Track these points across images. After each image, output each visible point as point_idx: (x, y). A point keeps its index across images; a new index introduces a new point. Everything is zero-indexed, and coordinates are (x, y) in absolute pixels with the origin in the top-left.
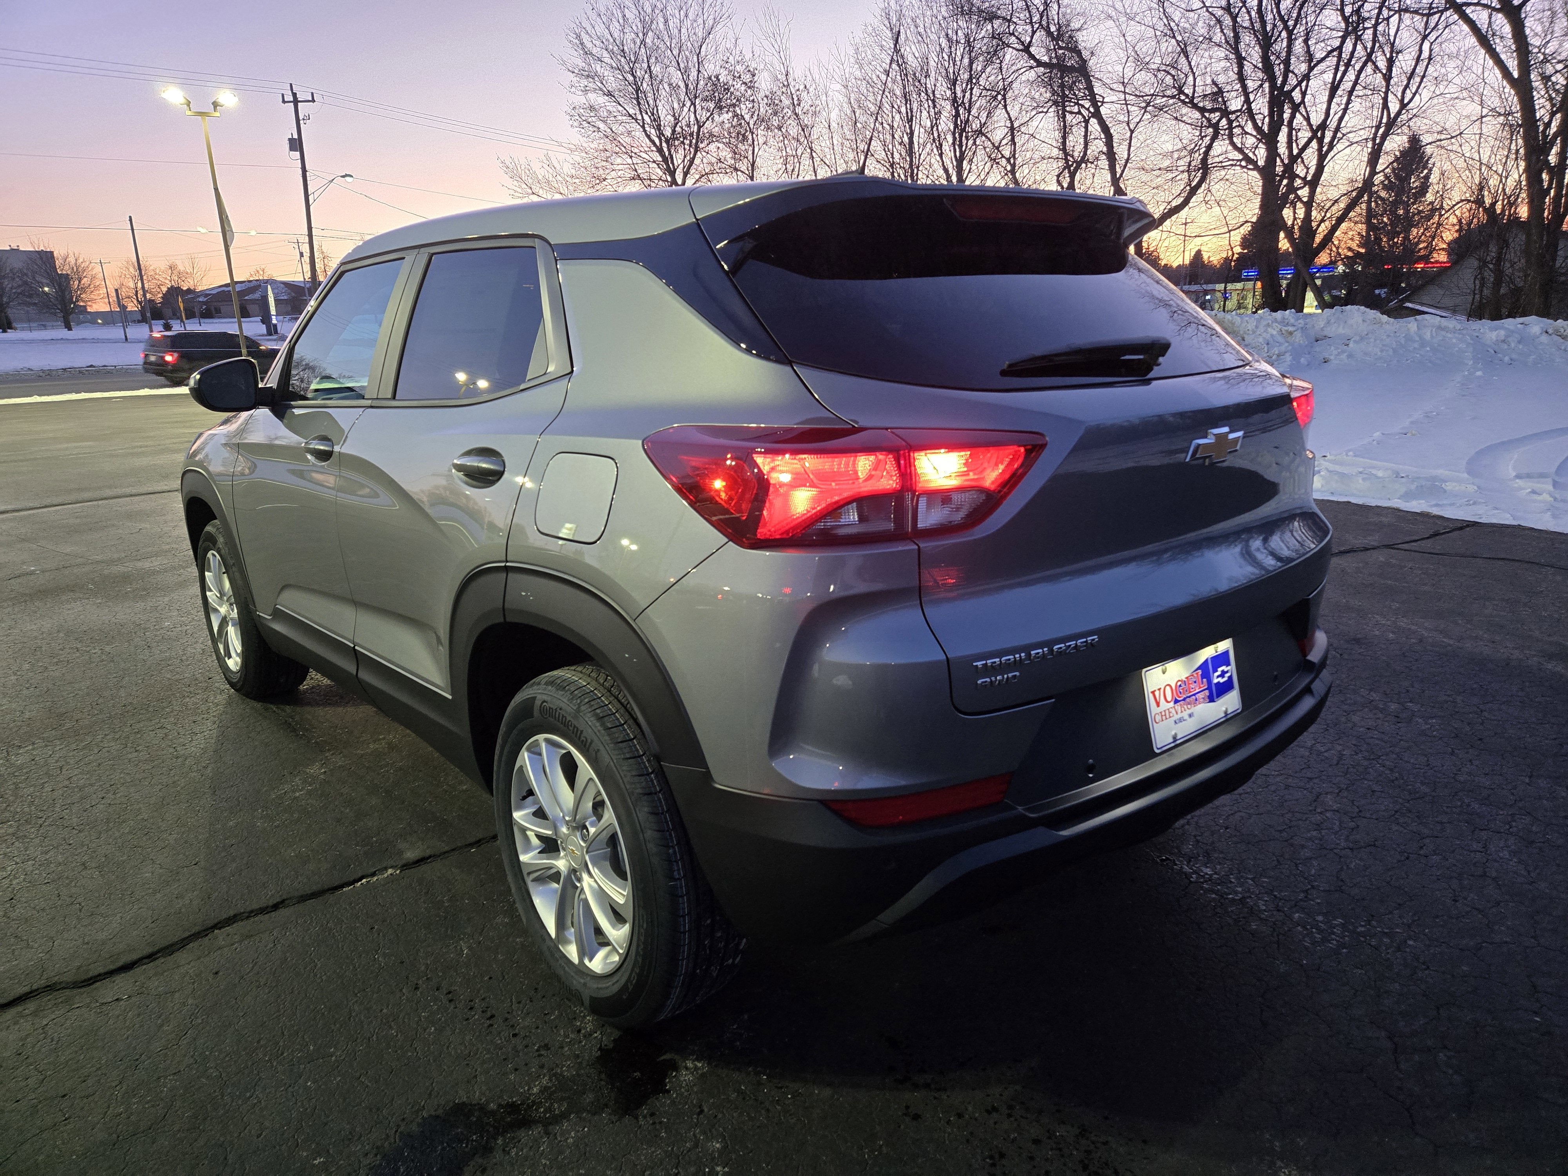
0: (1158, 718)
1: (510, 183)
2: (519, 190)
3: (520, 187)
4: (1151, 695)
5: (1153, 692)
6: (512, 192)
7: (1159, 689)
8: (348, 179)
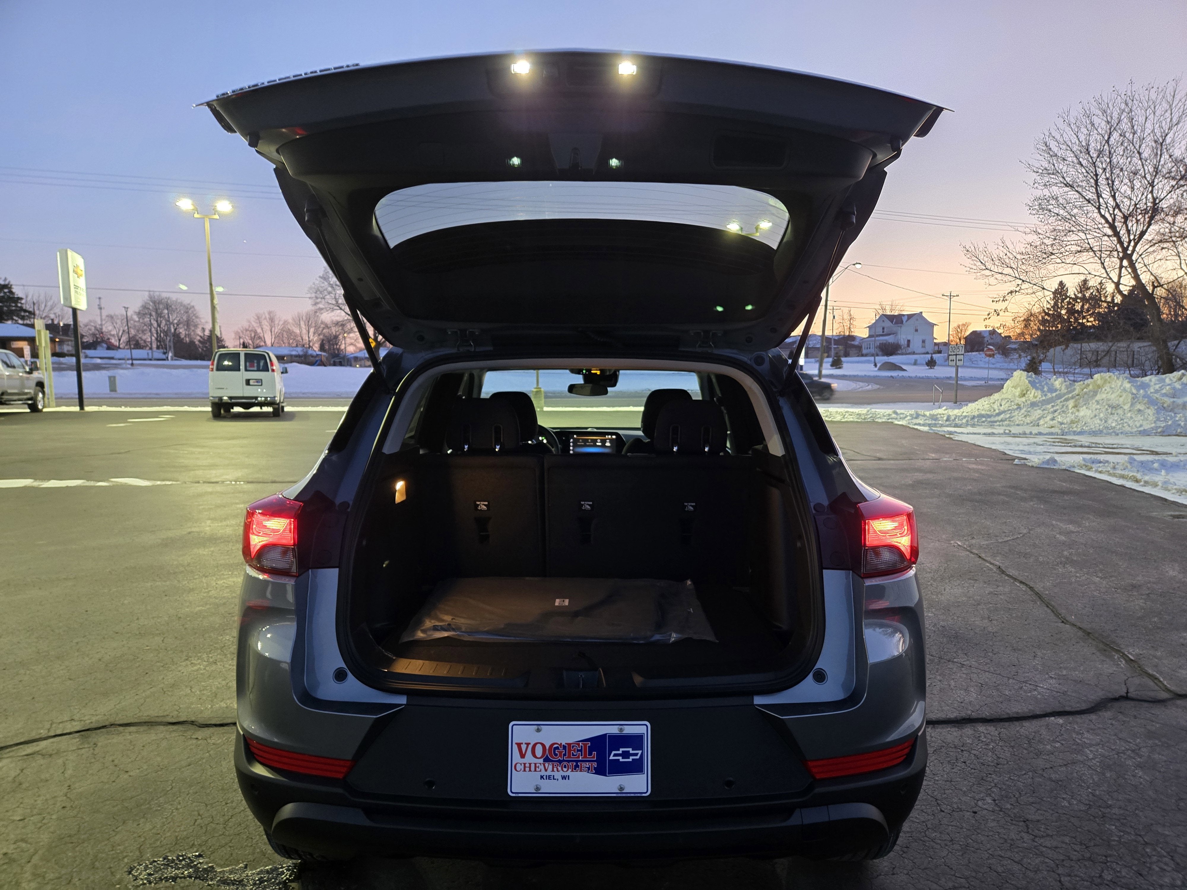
0: (519, 767)
1: (968, 262)
2: (975, 267)
3: (975, 265)
4: (515, 747)
5: (519, 745)
6: (968, 269)
7: (528, 744)
8: (858, 266)
